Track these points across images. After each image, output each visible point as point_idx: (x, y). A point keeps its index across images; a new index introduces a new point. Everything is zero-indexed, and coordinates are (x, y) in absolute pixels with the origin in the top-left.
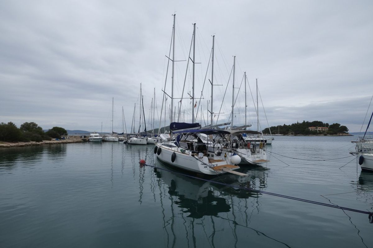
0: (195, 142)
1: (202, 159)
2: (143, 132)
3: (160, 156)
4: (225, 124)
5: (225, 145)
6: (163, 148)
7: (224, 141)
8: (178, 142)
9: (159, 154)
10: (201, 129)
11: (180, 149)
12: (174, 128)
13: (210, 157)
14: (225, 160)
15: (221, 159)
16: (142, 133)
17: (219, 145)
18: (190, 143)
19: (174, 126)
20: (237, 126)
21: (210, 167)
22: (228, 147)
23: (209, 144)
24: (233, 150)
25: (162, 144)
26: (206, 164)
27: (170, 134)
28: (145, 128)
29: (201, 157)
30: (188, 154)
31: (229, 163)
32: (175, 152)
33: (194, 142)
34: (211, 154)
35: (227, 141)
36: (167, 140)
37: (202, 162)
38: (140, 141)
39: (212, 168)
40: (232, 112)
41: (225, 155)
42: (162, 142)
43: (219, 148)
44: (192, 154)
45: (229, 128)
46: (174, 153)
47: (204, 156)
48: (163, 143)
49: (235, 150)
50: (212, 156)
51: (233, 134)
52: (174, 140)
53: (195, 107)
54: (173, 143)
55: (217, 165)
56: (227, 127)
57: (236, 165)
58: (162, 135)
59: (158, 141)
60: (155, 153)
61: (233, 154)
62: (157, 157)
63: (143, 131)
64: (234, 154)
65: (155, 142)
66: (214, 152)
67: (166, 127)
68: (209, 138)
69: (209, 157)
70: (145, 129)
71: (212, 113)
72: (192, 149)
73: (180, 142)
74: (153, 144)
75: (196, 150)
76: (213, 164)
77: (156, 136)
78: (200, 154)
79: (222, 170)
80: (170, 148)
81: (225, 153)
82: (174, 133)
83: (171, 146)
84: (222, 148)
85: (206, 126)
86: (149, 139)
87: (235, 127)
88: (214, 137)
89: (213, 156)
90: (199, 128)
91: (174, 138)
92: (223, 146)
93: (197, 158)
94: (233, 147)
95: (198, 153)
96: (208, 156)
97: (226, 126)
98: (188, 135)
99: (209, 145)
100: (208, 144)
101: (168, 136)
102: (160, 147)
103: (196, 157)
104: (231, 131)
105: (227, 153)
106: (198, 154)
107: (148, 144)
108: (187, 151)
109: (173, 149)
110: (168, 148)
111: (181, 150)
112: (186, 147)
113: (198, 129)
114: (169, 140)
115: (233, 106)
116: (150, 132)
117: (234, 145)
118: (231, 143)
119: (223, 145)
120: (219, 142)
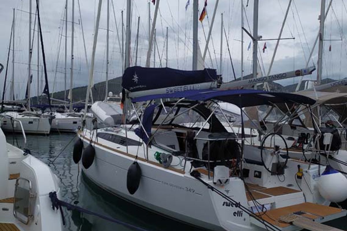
0: (204, 130)
1: (228, 187)
2: (40, 95)
3: (91, 172)
4: (298, 73)
5: (296, 138)
6: (101, 145)
7: (293, 127)
8: (149, 131)
9: (87, 165)
10: (222, 87)
11: (153, 150)
12: (134, 84)
13: (252, 179)
14: (298, 189)
15: (284, 185)
16: (35, 98)
17: (278, 140)
18: (185, 131)
19: (136, 78)
20: (335, 79)
21: (252, 215)
22: (305, 146)
23: (248, 136)
24: (325, 155)
25: (98, 135)
26: (238, 205)
27: (123, 101)
28: (44, 84)
29: (223, 179)
30: (179, 168)
31: (310, 199)
32: (139, 161)
33: (198, 129)
34: (253, 168)
35: (304, 126)
36: (112, 121)
37: (225, 197)
38: (31, 123)
39: (258, 217)
40: (321, 37)
41: (300, 175)
42: (96, 128)
43: (277, 148)
44: (193, 169)
45: (310, 85)
46: (135, 163)
47: (232, 175)
48: (99, 131)
49: (331, 157)
50: (256, 176)
51: (323, 105)
52: (135, 122)
53: (201, 18)
54: (130, 129)
55: (273, 205)
56: (303, 82)
57: (333, 205)
58: (96, 107)
59: (84, 123)
60: (76, 161)
61: (323, 168)
62: (83, 172)
63: (41, 93)
64: (329, 171)
65: (76, 126)
66: (262, 164)
67: (109, 81)
68: (246, 118)
69: (247, 180)
70: (47, 87)
71: (255, 39)
72: (194, 153)
73: (153, 130)
74: (70, 133)
75: (205, 158)
76: (261, 201)
77: (79, 108)
78: (217, 169)
79: (291, 223)
80: (123, 148)
81: (299, 166)
82: (134, 101)
83: (124, 141)
84: (287, 149)
85: (236, 80)
86: (58, 116)
87: (328, 80)
88: (262, 112)
89: (259, 175)
90: (215, 84)
91: (135, 117)
92: (290, 143)
93: (209, 182)
94: (322, 147)
95: (212, 167)
96: (244, 174)
97: (299, 79)
98: (179, 106)
99: (248, 142)
100: (243, 135)
101: (117, 108)
102: (91, 141)
103: (205, 179)
104: (316, 96)
105: (304, 166)
106: (213, 170)
107: (55, 132)
108: (176, 160)
109: (132, 149)
110: (114, 145)
111: (158, 156)
112: (173, 147)
113: (211, 89)
114: (118, 121)
115: (322, 18)
116: (61, 95)
117: (328, 139)
118: (316, 131)
119: (291, 139)
120: (278, 130)
